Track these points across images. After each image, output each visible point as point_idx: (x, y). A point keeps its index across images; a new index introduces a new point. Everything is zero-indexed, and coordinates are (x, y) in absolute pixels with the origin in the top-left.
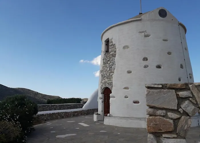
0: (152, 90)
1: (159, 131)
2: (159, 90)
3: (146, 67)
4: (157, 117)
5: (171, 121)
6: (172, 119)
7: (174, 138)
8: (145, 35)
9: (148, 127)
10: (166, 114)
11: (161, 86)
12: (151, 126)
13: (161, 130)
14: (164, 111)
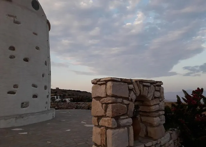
0: (115, 83)
1: (119, 115)
2: (119, 83)
3: (12, 57)
4: (118, 104)
5: (126, 106)
6: (126, 104)
7: (127, 118)
8: (14, 21)
9: (112, 112)
10: (123, 101)
11: (120, 80)
12: (114, 112)
13: (120, 114)
14: (121, 99)
